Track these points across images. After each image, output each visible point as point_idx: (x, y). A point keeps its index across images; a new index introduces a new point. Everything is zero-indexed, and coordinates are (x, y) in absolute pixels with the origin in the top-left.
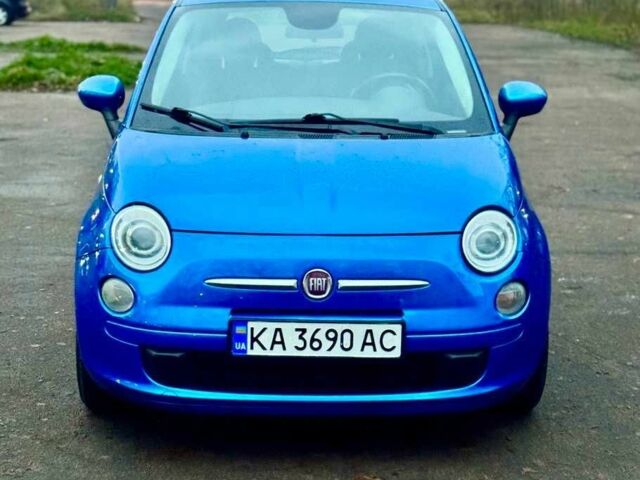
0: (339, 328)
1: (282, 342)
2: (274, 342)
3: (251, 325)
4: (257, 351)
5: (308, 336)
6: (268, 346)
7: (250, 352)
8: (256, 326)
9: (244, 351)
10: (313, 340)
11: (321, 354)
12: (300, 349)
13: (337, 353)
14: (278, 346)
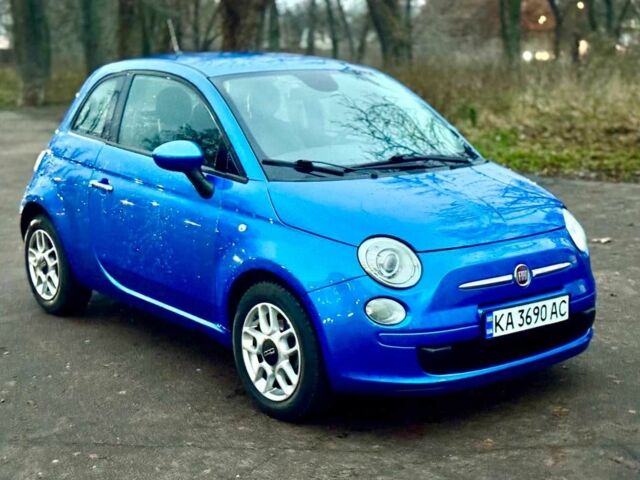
0: (540, 304)
1: (512, 323)
2: (508, 324)
3: (495, 313)
4: (498, 333)
5: (524, 315)
6: (504, 327)
7: (495, 335)
8: (497, 313)
9: (492, 334)
10: (528, 317)
11: (533, 326)
12: (521, 325)
13: (540, 323)
14: (510, 326)
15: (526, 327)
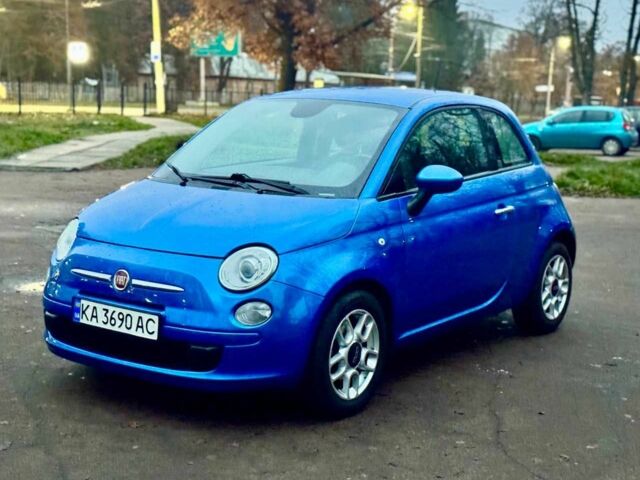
0: (125, 312)
1: (96, 317)
2: (93, 316)
3: (82, 302)
4: (84, 321)
5: (109, 315)
6: (89, 318)
7: (82, 321)
8: (85, 303)
9: (79, 319)
10: (112, 318)
11: (115, 329)
12: (105, 323)
13: (123, 330)
14: (94, 319)
15: (108, 327)
